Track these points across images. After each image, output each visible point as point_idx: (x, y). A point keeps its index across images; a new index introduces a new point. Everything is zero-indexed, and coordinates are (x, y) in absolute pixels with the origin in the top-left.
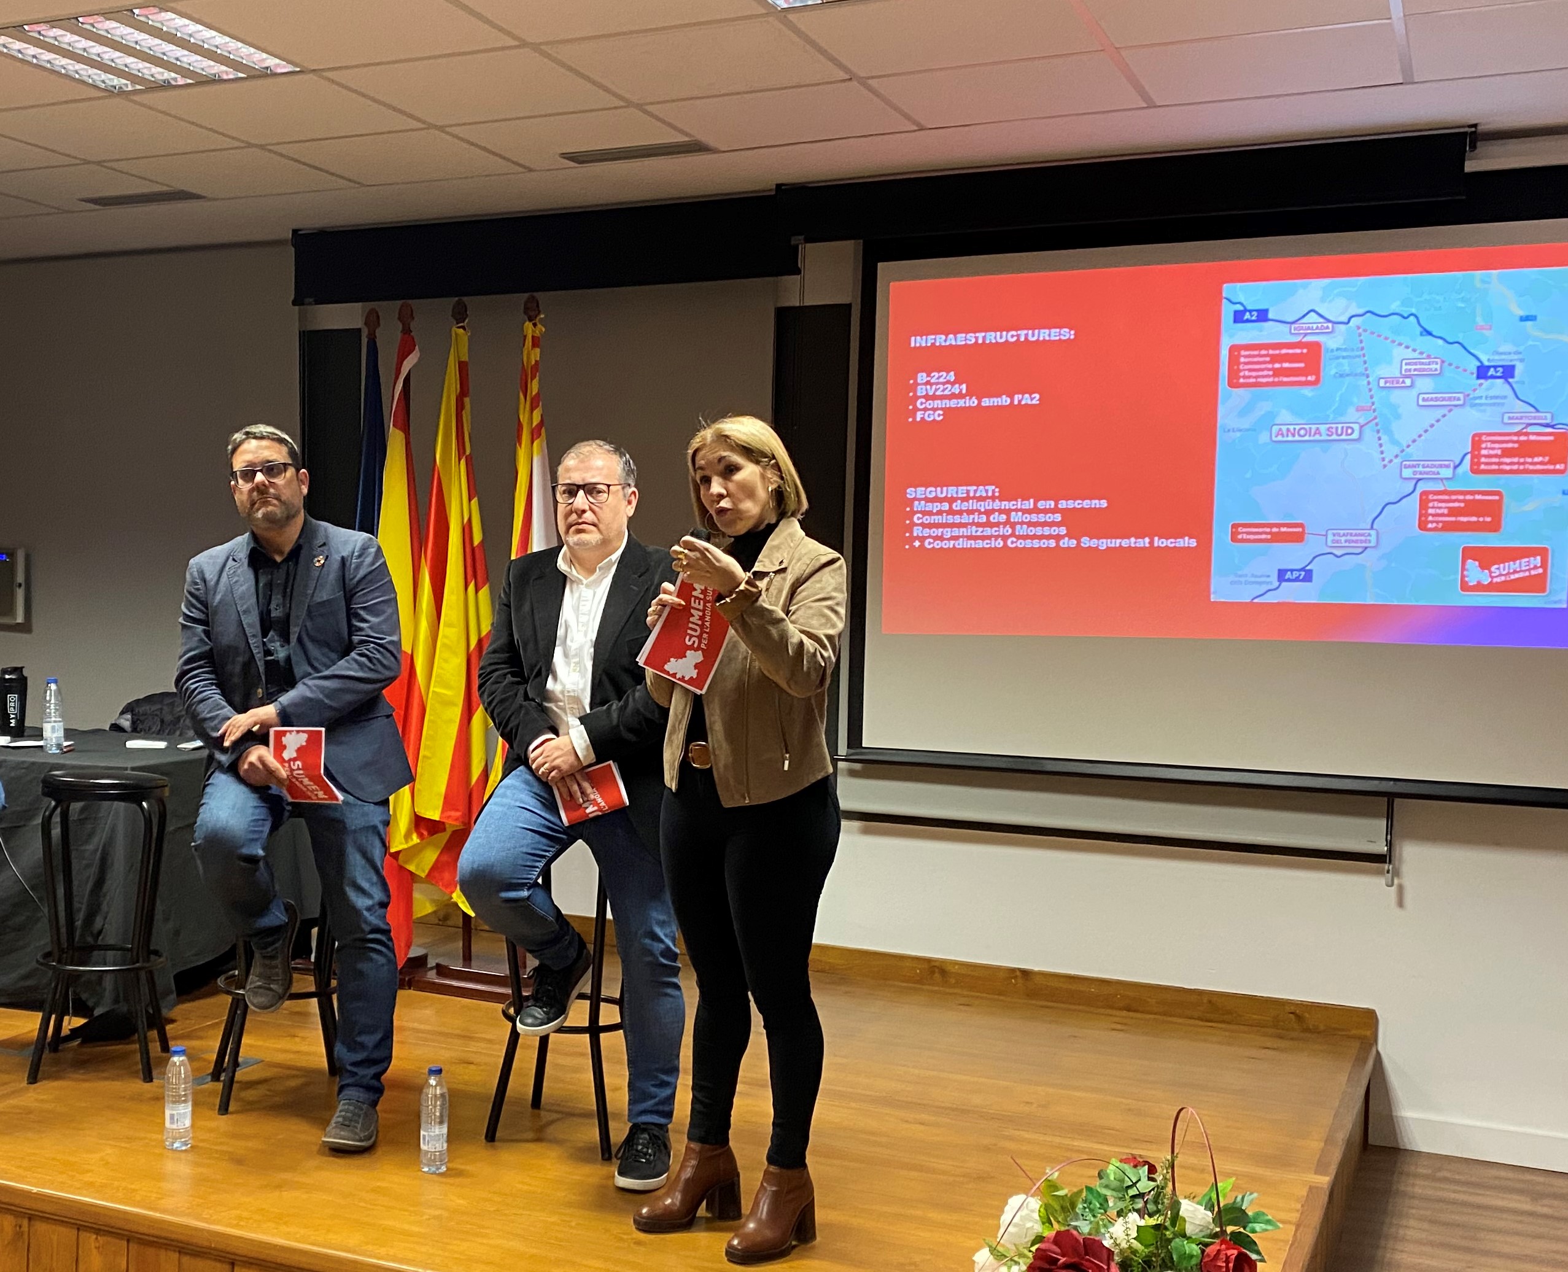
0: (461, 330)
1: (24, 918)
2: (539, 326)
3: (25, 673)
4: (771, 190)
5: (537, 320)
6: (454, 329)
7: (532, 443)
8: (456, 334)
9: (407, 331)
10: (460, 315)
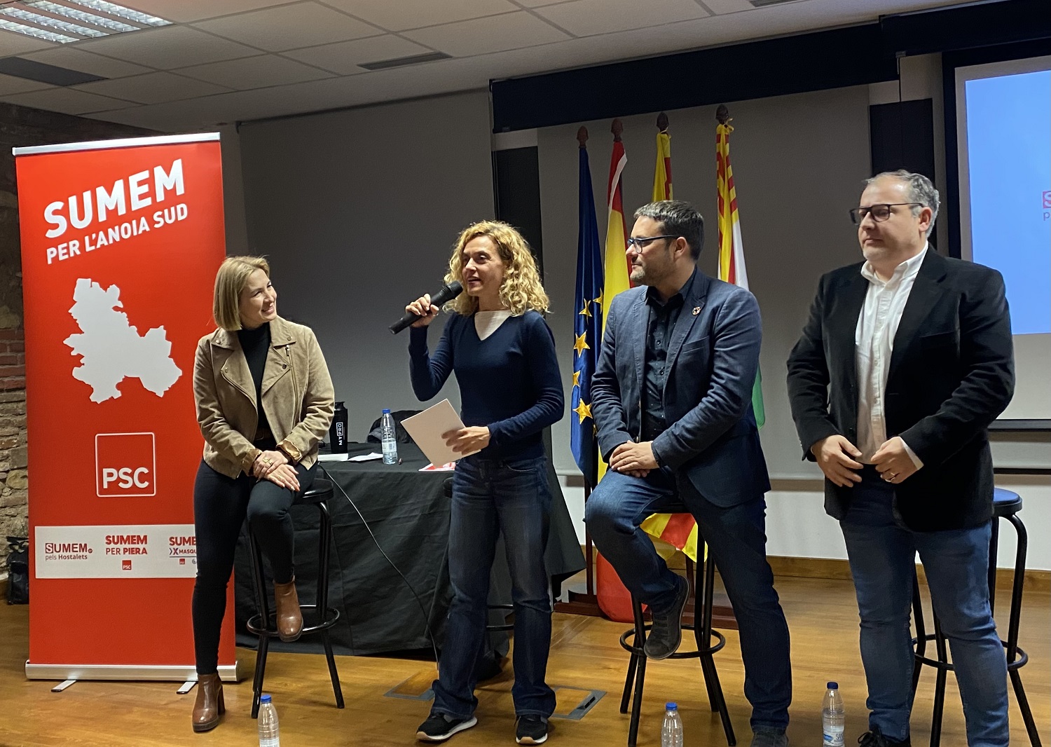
0: (666, 135)
1: (387, 589)
2: (730, 127)
3: (345, 405)
4: (875, 20)
5: (726, 123)
6: (659, 135)
7: (731, 213)
8: (662, 138)
9: (617, 140)
10: (662, 125)
